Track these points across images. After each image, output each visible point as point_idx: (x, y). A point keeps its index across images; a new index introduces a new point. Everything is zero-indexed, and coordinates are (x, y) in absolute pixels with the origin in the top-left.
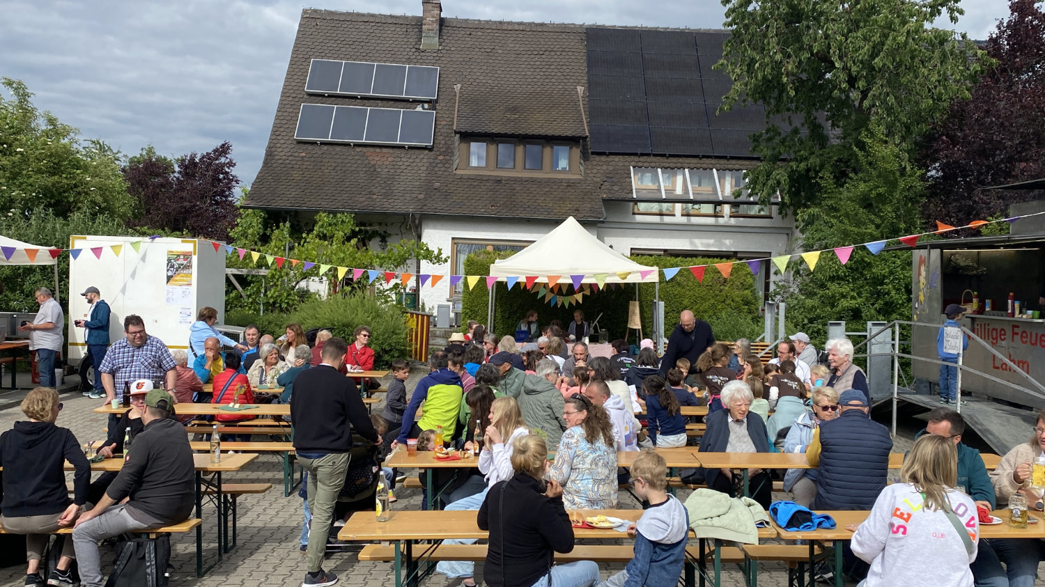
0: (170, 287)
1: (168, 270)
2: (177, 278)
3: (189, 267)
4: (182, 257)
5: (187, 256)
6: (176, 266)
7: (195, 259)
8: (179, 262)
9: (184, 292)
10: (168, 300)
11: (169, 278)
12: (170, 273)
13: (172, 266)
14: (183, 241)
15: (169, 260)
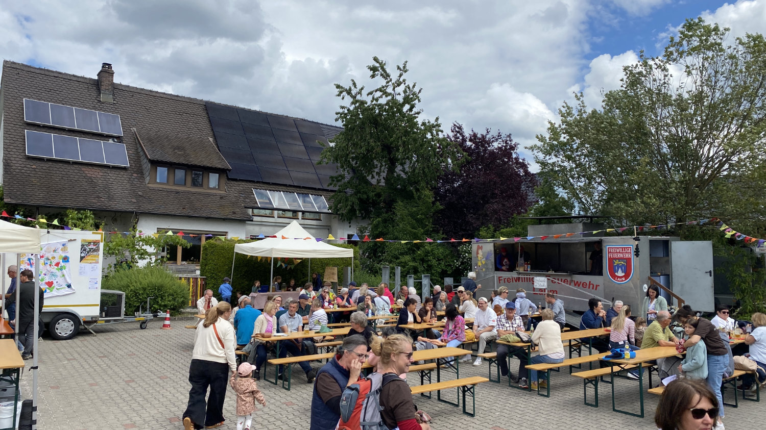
0: (83, 264)
1: (81, 253)
2: (89, 258)
3: (97, 250)
4: (92, 243)
5: (96, 243)
6: (87, 250)
7: (102, 245)
8: (90, 247)
9: (92, 268)
10: (80, 273)
11: (82, 258)
12: (83, 255)
13: (85, 250)
14: (93, 233)
15: (83, 246)
